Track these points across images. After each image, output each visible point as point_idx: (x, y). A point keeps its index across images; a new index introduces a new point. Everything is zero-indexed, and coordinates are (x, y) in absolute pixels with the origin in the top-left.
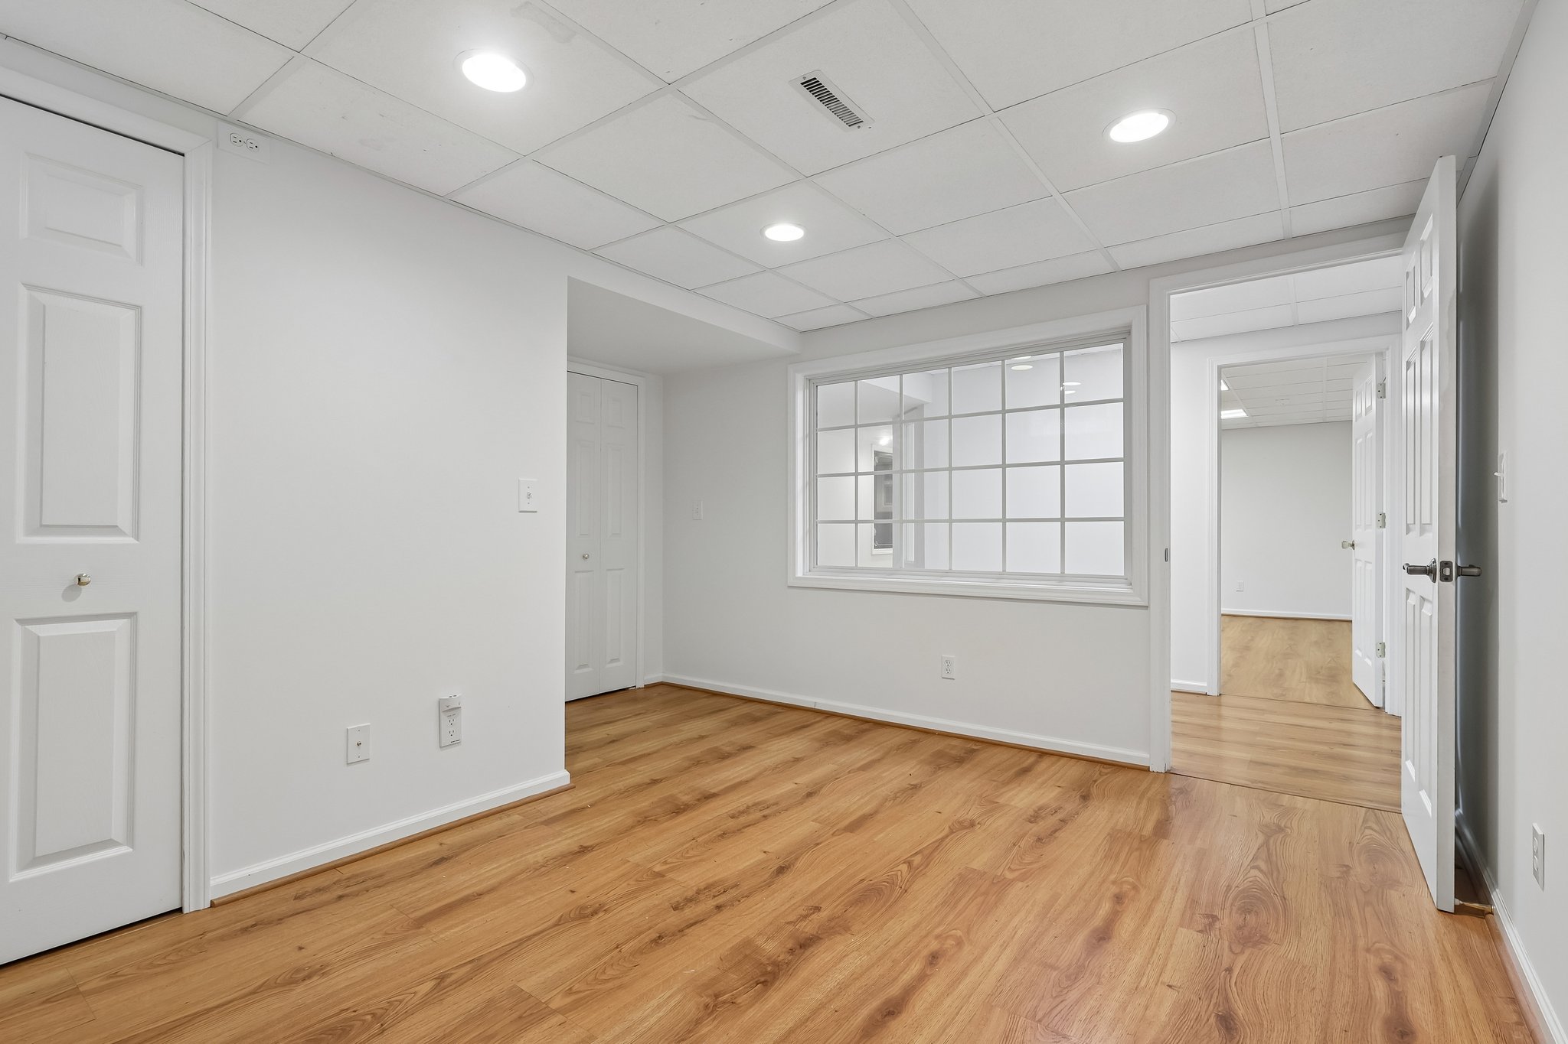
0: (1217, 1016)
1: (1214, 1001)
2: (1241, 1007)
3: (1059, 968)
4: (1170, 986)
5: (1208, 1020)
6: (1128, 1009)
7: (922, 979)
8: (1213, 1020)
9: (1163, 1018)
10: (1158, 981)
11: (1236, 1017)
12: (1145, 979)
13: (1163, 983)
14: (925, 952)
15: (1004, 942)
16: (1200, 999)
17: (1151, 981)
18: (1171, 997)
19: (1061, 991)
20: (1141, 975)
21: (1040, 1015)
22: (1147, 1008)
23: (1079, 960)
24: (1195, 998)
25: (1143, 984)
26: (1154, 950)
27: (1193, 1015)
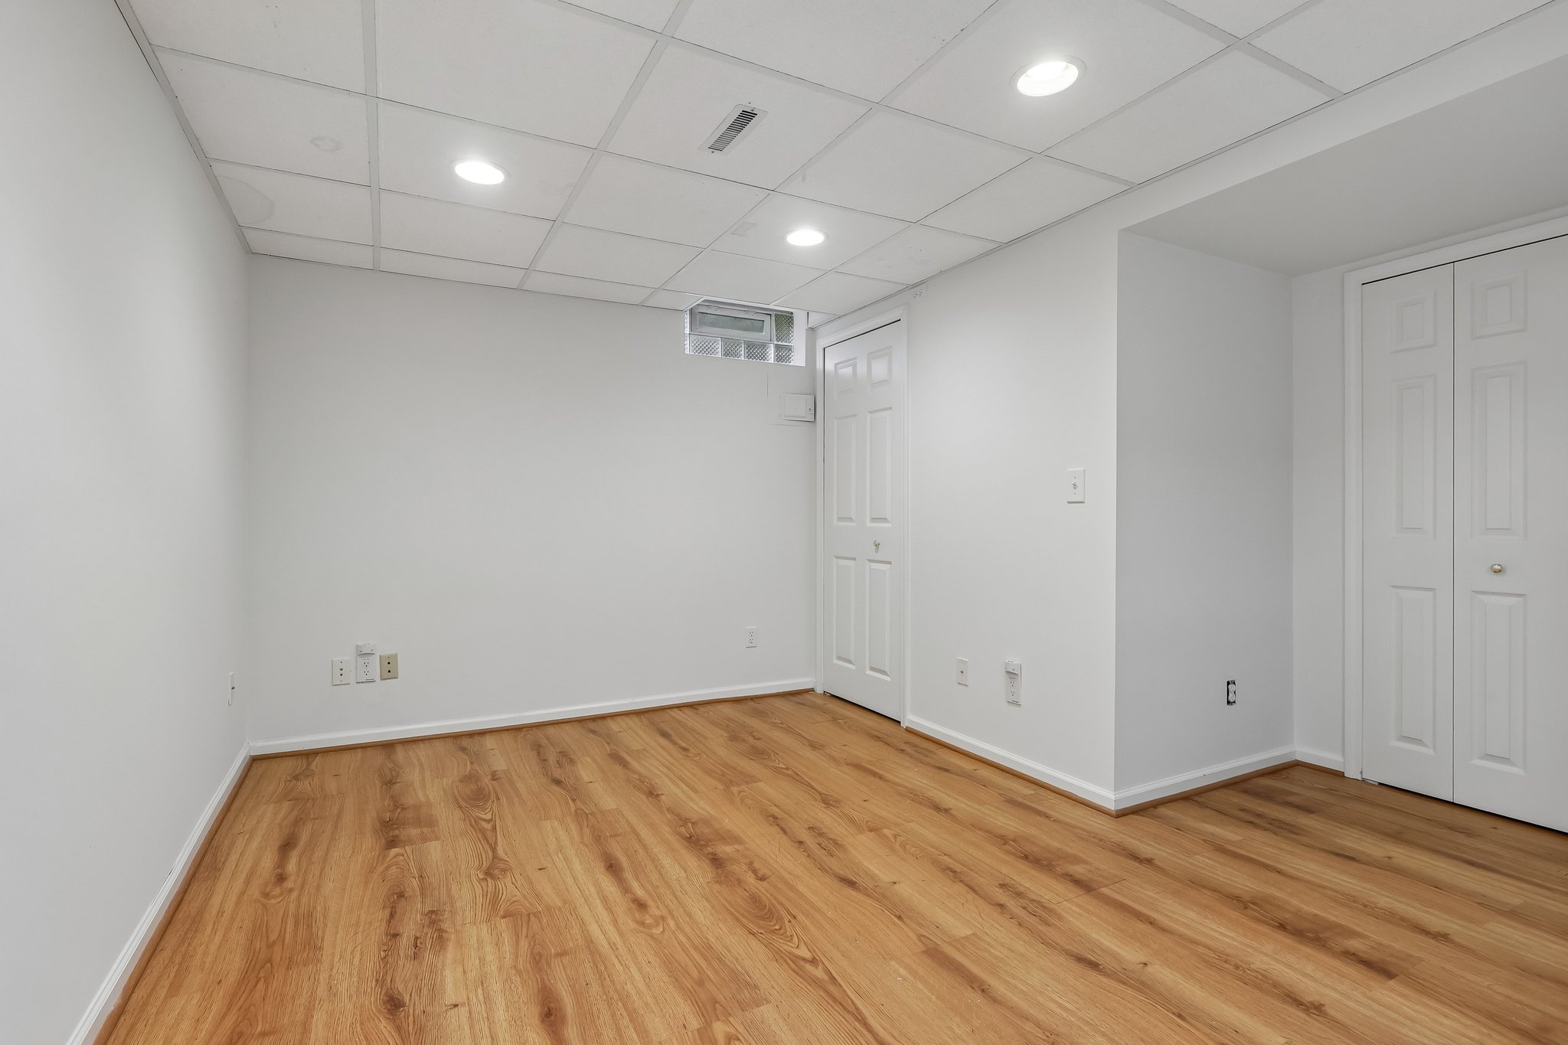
0: (404, 1005)
1: (411, 1019)
2: (384, 1030)
3: (555, 958)
4: (456, 1006)
5: (411, 996)
6: (477, 961)
7: (626, 889)
8: (407, 998)
9: (447, 973)
10: (468, 1004)
11: (388, 1016)
12: (481, 997)
13: (463, 1004)
14: (650, 903)
15: (617, 949)
16: (424, 1012)
17: (475, 999)
18: (450, 995)
19: (535, 941)
20: (487, 999)
21: (532, 918)
22: (464, 972)
23: (547, 974)
24: (429, 1009)
25: (480, 991)
26: (492, 1039)
27: (425, 991)
